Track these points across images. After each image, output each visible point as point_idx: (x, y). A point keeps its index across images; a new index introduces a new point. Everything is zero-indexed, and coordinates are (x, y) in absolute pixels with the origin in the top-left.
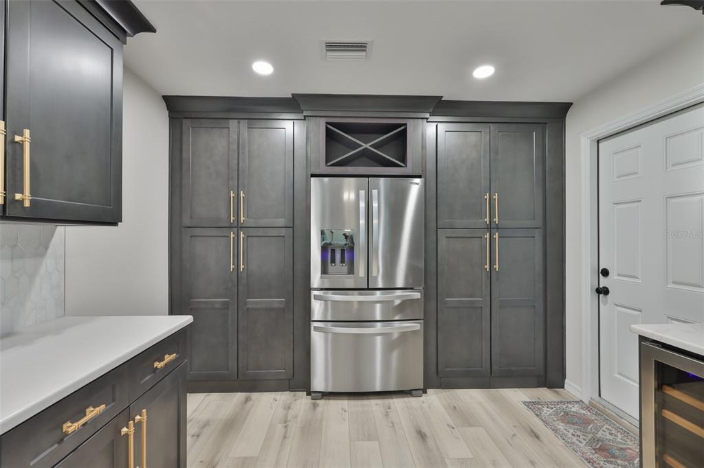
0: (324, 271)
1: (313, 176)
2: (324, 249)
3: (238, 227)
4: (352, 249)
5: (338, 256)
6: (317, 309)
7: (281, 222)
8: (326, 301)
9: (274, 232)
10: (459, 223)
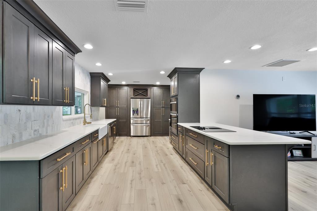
0: (133, 115)
1: (131, 98)
2: (133, 111)
3: (118, 107)
4: (138, 111)
5: (135, 112)
6: (132, 121)
7: (125, 106)
8: (133, 120)
9: (124, 108)
10: (157, 106)
